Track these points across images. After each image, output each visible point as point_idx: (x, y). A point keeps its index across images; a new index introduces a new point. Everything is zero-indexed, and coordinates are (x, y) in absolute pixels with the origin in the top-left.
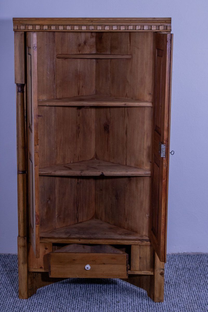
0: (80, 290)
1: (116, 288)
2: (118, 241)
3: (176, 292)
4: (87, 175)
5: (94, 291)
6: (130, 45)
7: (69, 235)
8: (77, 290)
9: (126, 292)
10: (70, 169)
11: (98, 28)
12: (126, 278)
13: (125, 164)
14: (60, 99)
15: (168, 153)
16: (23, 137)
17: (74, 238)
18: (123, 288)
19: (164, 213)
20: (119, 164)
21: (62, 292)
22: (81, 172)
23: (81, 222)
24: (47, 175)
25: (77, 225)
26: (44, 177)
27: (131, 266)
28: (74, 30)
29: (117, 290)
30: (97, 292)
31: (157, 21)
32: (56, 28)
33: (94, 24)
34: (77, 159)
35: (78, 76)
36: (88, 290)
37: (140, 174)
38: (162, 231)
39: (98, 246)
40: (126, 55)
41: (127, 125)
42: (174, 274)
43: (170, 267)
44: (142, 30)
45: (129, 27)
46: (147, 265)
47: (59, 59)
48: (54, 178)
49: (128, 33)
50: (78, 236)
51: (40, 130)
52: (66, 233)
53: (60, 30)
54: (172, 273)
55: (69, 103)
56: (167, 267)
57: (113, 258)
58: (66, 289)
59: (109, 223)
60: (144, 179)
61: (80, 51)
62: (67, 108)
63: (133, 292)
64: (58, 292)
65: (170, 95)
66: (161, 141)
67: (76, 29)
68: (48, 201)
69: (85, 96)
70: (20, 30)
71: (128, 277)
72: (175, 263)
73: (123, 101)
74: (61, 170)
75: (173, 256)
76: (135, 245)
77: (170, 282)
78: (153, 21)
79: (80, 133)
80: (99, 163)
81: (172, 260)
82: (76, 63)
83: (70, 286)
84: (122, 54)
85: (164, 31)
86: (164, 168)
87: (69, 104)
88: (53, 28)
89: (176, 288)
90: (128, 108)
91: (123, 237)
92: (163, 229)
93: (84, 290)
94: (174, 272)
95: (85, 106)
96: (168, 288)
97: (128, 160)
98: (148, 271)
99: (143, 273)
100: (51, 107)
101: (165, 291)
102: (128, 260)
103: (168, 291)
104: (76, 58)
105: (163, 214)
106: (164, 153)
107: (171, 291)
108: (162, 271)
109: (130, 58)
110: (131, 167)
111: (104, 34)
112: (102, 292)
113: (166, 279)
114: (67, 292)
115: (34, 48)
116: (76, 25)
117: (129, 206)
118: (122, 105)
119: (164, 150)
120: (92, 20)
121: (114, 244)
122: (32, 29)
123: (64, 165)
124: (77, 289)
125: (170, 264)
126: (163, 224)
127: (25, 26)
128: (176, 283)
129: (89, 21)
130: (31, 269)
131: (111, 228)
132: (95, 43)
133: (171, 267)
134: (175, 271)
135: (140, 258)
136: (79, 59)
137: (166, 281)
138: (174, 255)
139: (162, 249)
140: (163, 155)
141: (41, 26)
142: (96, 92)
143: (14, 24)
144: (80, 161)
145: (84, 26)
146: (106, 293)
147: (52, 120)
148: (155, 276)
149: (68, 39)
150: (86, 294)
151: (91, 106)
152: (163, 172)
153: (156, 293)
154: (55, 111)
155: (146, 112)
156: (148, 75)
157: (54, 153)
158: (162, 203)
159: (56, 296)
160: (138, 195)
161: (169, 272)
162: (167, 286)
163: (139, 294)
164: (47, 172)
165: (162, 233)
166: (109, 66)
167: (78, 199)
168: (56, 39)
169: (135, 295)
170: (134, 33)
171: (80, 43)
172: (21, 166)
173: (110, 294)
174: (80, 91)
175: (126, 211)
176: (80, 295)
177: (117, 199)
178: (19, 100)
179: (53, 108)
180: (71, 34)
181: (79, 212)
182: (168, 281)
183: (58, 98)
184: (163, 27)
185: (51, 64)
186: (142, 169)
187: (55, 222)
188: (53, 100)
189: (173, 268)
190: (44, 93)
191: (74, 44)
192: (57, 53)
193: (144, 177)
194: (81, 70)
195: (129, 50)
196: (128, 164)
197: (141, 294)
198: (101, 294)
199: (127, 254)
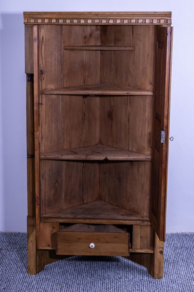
0: (85, 267)
1: (118, 265)
2: (121, 221)
3: (174, 270)
4: (92, 159)
5: (98, 267)
6: (133, 37)
7: (75, 215)
8: (82, 267)
9: (128, 269)
10: (76, 153)
11: (103, 21)
12: (128, 256)
13: (127, 149)
14: (67, 88)
15: (168, 139)
16: (32, 123)
17: (79, 218)
18: (125, 266)
19: (164, 196)
20: (122, 149)
21: (69, 268)
22: (86, 157)
23: (85, 204)
24: (55, 159)
25: (82, 206)
26: (52, 161)
27: (133, 244)
28: (80, 23)
29: (119, 267)
30: (101, 268)
31: (158, 15)
32: (63, 22)
33: (99, 17)
34: (83, 144)
35: (84, 67)
36: (92, 267)
37: (141, 159)
39: (102, 226)
40: (129, 47)
41: (129, 113)
44: (144, 23)
45: (132, 20)
46: (147, 243)
47: (66, 51)
48: (61, 162)
49: (131, 26)
50: (83, 216)
51: (48, 117)
52: (72, 213)
53: (68, 23)
54: (171, 252)
55: (75, 92)
56: (166, 245)
57: (116, 237)
58: (72, 266)
59: (112, 204)
60: (145, 164)
61: (85, 44)
62: (73, 97)
63: (135, 269)
64: (64, 268)
65: (170, 84)
66: (161, 128)
67: (83, 22)
68: (55, 184)
69: (91, 85)
70: (30, 24)
71: (130, 255)
72: (174, 242)
73: (126, 90)
74: (67, 154)
75: (172, 236)
76: (137, 225)
77: (169, 260)
78: (154, 14)
79: (85, 120)
80: (103, 148)
81: (171, 240)
82: (82, 54)
83: (76, 263)
84: (125, 46)
85: (165, 24)
86: (164, 153)
88: (61, 21)
89: (174, 266)
90: (130, 97)
91: (125, 217)
92: (163, 210)
93: (89, 267)
94: (172, 251)
95: (90, 95)
96: (167, 266)
97: (130, 146)
98: (148, 250)
99: (143, 251)
100: (59, 95)
101: (164, 269)
102: (130, 239)
103: (167, 268)
104: (82, 50)
105: (162, 196)
106: (163, 139)
107: (170, 268)
108: (161, 249)
109: (133, 50)
110: (133, 152)
111: (109, 27)
112: (105, 269)
113: (165, 257)
116: (83, 19)
117: (131, 189)
118: (125, 94)
119: (164, 136)
120: (97, 14)
121: (117, 224)
122: (41, 22)
123: (71, 150)
124: (82, 265)
125: (169, 243)
126: (162, 206)
127: (35, 20)
128: (174, 261)
129: (94, 15)
130: (39, 246)
131: (114, 209)
132: (100, 36)
133: (170, 246)
134: (174, 249)
135: (141, 237)
136: (85, 51)
137: (166, 259)
138: (173, 235)
139: (161, 229)
140: (163, 141)
141: (50, 19)
142: (100, 81)
143: (25, 18)
144: (85, 146)
145: (89, 19)
146: (109, 270)
147: (59, 108)
148: (155, 255)
149: (75, 32)
150: (90, 270)
151: (96, 94)
152: (163, 157)
153: (156, 270)
154: (63, 99)
155: (147, 101)
156: (149, 66)
157: (61, 139)
158: (161, 186)
159: (63, 272)
160: (140, 178)
161: (168, 250)
162: (166, 264)
163: (140, 271)
164: (54, 156)
165: (161, 214)
166: (113, 57)
167: (83, 182)
168: (63, 32)
169: (136, 272)
170: (137, 26)
171: (86, 36)
172: (31, 151)
173: (113, 271)
174: (86, 80)
175: (128, 193)
176: (85, 271)
177: (120, 182)
178: (29, 89)
179: (61, 97)
180: (78, 27)
181: (84, 193)
182: (167, 259)
183: (65, 87)
184: (164, 20)
185: (59, 56)
186: (143, 154)
187: (62, 203)
188: (61, 89)
189: (172, 247)
190: (52, 82)
191: (80, 37)
192: (65, 44)
193: (145, 162)
194: (86, 62)
195: (131, 42)
196: (130, 149)
197: (141, 271)
198: (104, 271)
199: (129, 234)
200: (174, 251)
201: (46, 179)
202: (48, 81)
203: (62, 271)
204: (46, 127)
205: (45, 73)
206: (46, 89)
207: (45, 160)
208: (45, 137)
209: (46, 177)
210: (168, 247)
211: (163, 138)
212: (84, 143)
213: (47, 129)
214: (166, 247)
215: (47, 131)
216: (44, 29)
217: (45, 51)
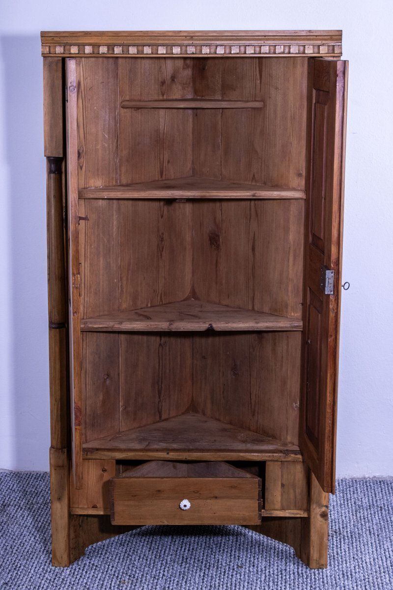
0: (171, 543)
1: (239, 541)
2: (242, 454)
3: (351, 551)
4: (182, 330)
5: (198, 545)
6: (261, 82)
7: (147, 443)
8: (166, 542)
9: (257, 549)
10: (148, 318)
11: (203, 50)
12: (258, 524)
13: (250, 307)
14: (127, 185)
15: (339, 288)
16: (59, 258)
17: (157, 450)
18: (252, 541)
19: (331, 401)
20: (240, 308)
21: (138, 545)
22: (170, 325)
23: (166, 420)
24: (105, 330)
25: (159, 425)
26: (98, 334)
27: (266, 500)
28: (158, 54)
29: (240, 545)
30: (203, 547)
31: (315, 37)
32: (123, 51)
33: (195, 42)
34: (159, 298)
35: (160, 141)
36: (186, 543)
37: (282, 327)
38: (327, 435)
39: (202, 463)
40: (252, 101)
41: (254, 234)
42: (351, 516)
43: (346, 502)
44: (287, 54)
45: (262, 47)
46: (296, 498)
47: (125, 110)
48: (117, 335)
49: (257, 60)
50: (163, 445)
51: (91, 245)
52: (141, 440)
53: (132, 54)
54: (348, 515)
55: (147, 193)
56: (339, 502)
57: (233, 487)
59: (219, 420)
60: (288, 337)
61: (163, 95)
62: (140, 203)
63: (271, 548)
64: (130, 544)
65: (343, 176)
66: (325, 264)
67: (162, 52)
68: (105, 380)
69: (174, 179)
70: (54, 55)
71: (262, 521)
72: (356, 496)
73: (250, 189)
74: (130, 320)
75: (353, 483)
76: (274, 461)
77: (342, 531)
78: (308, 37)
79: (164, 250)
80: (201, 307)
81: (350, 490)
82: (156, 116)
84: (244, 100)
85: (329, 55)
86: (332, 315)
87: (147, 195)
88: (117, 50)
89: (352, 543)
90: (256, 202)
91: (249, 446)
92: (329, 430)
93: (179, 543)
94: (351, 514)
95: (177, 199)
96: (337, 543)
97: (256, 301)
98: (297, 511)
99: (287, 514)
100: (111, 201)
101: (332, 549)
102: (262, 490)
103: (337, 548)
104: (157, 108)
105: (328, 402)
106: (330, 287)
107: (342, 548)
108: (324, 509)
109: (261, 108)
110: (263, 313)
111: (209, 62)
112: (211, 547)
113: (335, 525)
114: (147, 546)
115: (71, 88)
116: (163, 45)
117: (259, 387)
118: (247, 196)
119: (331, 281)
120: (191, 36)
121: (233, 459)
122: (77, 52)
123: (136, 311)
125: (346, 497)
126: (329, 422)
127: (64, 48)
128: (353, 533)
129: (186, 36)
130: (74, 509)
131: (224, 430)
132: (191, 80)
133: (348, 504)
134: (355, 510)
135: (283, 485)
136: (162, 110)
137: (336, 530)
138: (356, 481)
139: (326, 468)
140: (328, 290)
141: (96, 46)
142: (193, 171)
143: (43, 44)
144: (163, 303)
145: (176, 46)
146: (218, 550)
147: (113, 226)
148: (312, 520)
149: (142, 71)
150: (181, 550)
151: (191, 197)
152: (330, 322)
153: (313, 552)
154: (119, 209)
155: (292, 209)
156: (295, 139)
157: (117, 289)
158: (326, 382)
159: (126, 552)
160: (278, 366)
161: (343, 512)
162: (335, 539)
163: (282, 553)
164: (104, 324)
165: (326, 438)
166: (220, 123)
167: (160, 375)
168: (120, 71)
169: (273, 554)
170: (269, 59)
171: (164, 80)
172: (56, 314)
173: (227, 552)
174: (164, 169)
175: (253, 397)
176: (170, 551)
177: (235, 374)
178: (52, 188)
179: (115, 203)
180: (148, 62)
181: (162, 399)
182: (338, 530)
183: (124, 183)
184: (327, 47)
185: (111, 121)
186: (285, 317)
187: (119, 419)
188: (116, 187)
189: (351, 505)
190: (98, 175)
191: (153, 81)
192: (122, 97)
193: (288, 332)
194: (165, 131)
195: (258, 91)
196: (256, 308)
197: (284, 553)
198: (209, 551)
199: (259, 479)
200: (354, 513)
201: (88, 372)
202: (89, 171)
203: (124, 551)
204: (86, 266)
205: (84, 155)
206: (87, 188)
207: (84, 333)
208: (85, 285)
209: (88, 366)
210: (343, 506)
211: (329, 285)
212: (161, 297)
213: (88, 269)
214: (339, 505)
215: (88, 274)
216: (82, 65)
217: (84, 111)
